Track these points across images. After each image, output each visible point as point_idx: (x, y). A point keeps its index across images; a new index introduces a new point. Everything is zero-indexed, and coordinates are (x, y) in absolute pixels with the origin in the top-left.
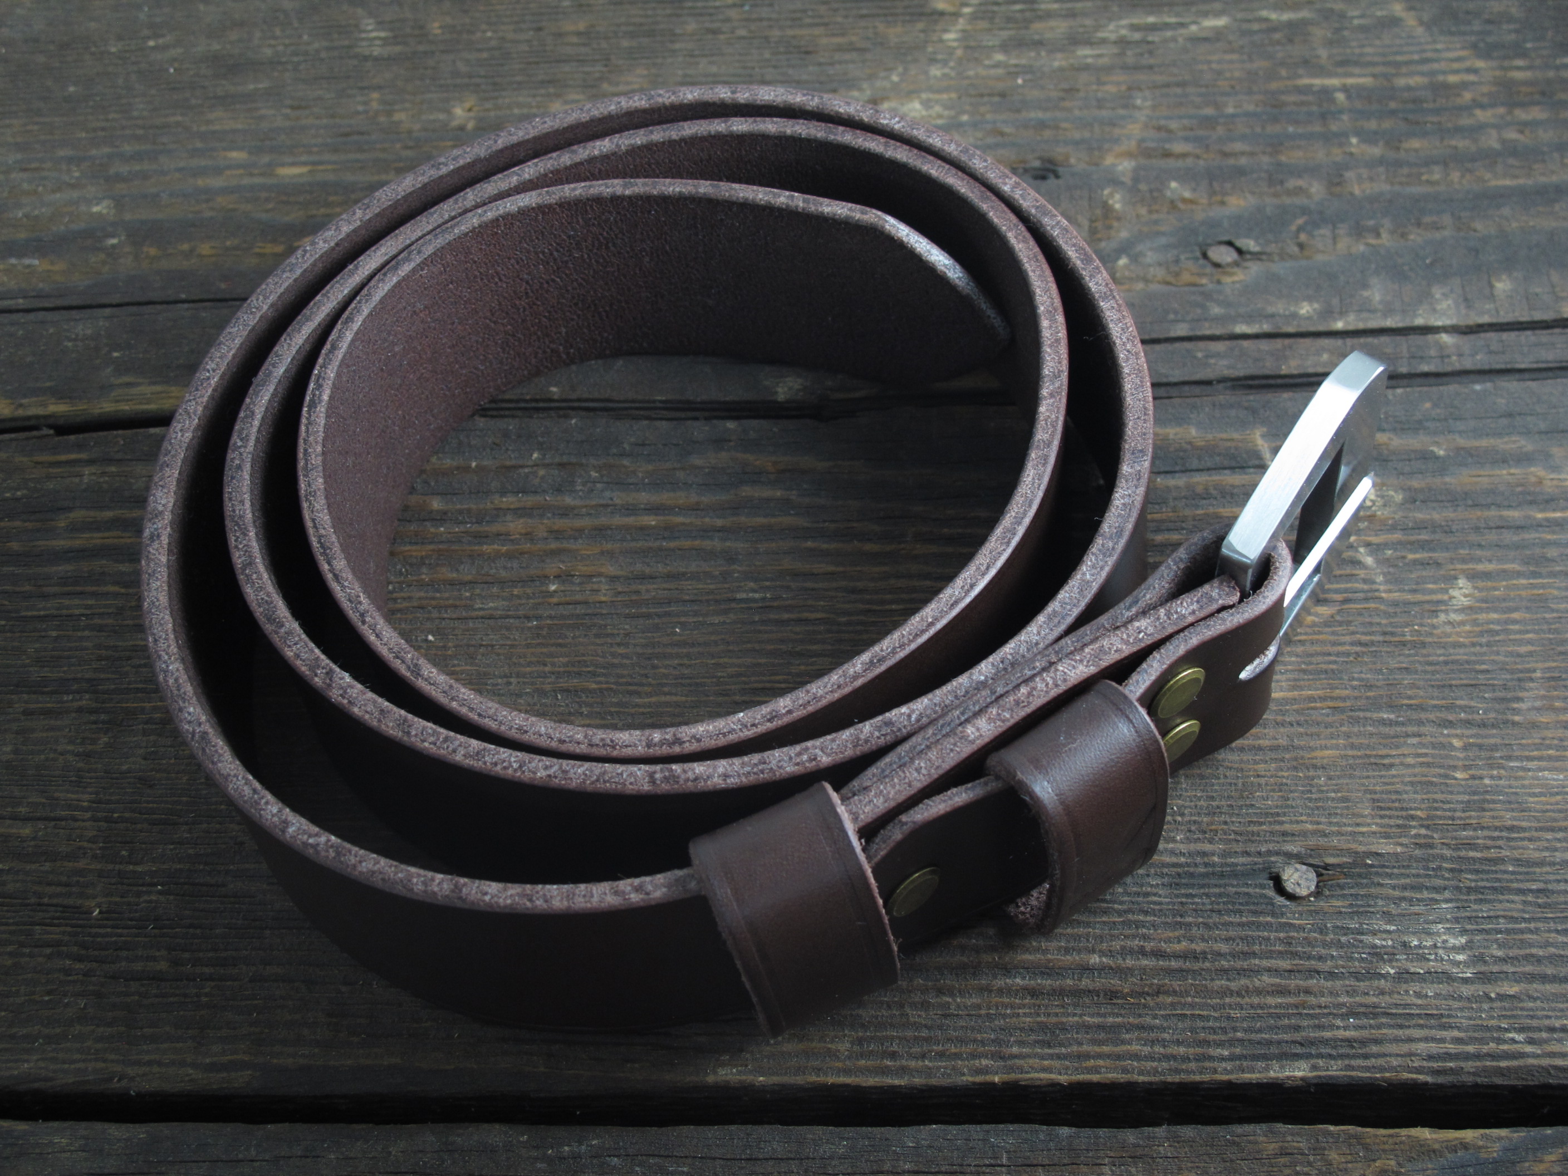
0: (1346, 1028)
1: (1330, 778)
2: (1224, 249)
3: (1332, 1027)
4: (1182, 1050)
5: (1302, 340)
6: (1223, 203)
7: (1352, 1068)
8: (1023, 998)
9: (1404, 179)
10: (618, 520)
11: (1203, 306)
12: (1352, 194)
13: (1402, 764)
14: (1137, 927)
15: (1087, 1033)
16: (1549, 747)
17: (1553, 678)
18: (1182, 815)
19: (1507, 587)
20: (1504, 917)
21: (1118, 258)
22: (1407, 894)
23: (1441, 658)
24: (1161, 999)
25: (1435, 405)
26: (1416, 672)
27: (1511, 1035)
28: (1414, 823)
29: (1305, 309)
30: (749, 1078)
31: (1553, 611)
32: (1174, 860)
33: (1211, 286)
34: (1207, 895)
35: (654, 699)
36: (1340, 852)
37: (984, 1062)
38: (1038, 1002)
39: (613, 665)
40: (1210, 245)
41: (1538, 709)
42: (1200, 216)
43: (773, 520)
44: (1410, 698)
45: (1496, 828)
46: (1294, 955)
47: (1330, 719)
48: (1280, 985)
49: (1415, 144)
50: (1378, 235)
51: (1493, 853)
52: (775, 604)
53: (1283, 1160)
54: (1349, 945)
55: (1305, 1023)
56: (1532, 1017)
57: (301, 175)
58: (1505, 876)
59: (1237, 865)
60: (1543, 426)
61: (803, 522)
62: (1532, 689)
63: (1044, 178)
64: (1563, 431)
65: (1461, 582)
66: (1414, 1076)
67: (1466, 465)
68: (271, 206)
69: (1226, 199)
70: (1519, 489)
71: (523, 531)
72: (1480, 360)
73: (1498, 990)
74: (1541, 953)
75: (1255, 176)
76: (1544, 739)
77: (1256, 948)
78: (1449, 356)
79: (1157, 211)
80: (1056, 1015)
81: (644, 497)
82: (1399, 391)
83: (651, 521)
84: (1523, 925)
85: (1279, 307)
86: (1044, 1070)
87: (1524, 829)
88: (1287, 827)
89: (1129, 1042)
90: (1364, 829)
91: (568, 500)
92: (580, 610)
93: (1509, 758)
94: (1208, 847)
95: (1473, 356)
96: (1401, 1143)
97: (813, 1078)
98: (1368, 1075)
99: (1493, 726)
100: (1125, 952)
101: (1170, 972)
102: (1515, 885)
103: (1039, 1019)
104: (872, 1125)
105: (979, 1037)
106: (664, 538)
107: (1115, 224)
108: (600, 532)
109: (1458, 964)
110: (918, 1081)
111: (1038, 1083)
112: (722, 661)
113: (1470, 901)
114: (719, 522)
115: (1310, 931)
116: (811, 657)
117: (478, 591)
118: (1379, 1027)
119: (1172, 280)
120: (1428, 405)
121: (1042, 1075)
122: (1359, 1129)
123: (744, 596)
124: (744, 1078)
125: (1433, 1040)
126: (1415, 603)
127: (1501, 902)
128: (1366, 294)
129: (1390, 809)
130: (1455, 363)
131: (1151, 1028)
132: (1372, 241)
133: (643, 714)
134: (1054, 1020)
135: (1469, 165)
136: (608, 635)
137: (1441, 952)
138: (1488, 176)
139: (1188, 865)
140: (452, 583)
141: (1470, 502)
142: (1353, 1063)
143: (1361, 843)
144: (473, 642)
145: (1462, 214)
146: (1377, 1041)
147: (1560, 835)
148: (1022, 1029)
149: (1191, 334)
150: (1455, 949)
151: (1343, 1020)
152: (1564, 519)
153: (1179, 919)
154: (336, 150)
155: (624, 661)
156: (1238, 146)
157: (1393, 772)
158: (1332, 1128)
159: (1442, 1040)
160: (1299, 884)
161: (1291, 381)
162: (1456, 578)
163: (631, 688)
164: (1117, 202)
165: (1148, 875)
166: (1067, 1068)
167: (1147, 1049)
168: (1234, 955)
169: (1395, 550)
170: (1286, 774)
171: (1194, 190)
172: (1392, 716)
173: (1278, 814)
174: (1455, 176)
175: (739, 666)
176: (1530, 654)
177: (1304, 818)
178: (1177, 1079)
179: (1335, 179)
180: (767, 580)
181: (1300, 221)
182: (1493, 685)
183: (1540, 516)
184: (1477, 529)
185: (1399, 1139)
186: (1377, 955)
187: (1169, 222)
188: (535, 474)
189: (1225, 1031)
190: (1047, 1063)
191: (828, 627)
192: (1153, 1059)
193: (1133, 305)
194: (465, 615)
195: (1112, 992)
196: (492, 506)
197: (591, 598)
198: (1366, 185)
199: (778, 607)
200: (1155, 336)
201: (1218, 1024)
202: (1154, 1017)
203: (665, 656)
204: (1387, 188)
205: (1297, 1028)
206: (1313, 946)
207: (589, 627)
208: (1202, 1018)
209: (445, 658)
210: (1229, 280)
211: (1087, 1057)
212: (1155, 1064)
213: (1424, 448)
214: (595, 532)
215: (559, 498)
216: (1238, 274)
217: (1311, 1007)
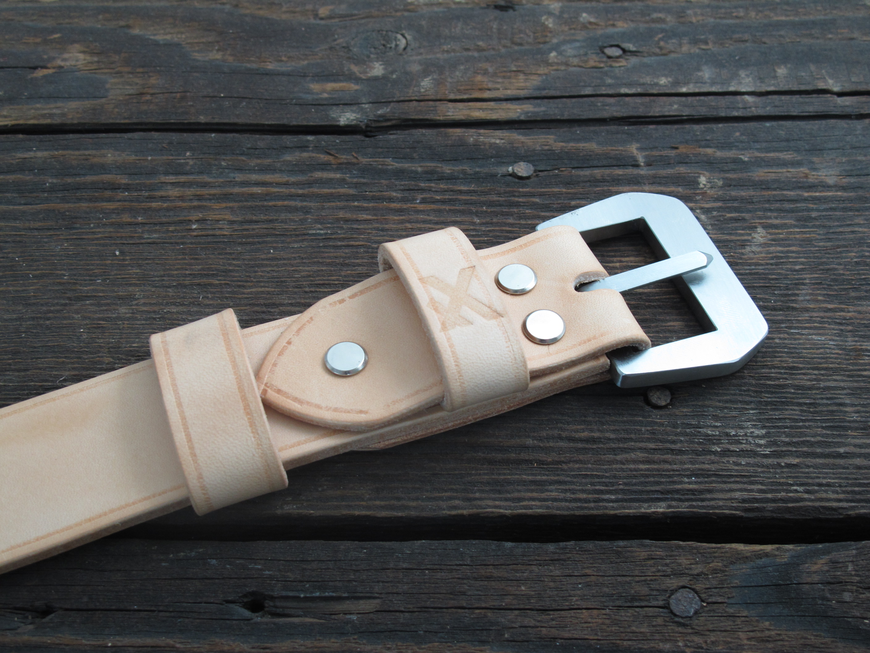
0: (689, 483)
2: (614, 49)
3: (681, 483)
4: (584, 496)
5: (661, 98)
6: (613, 25)
7: (694, 507)
8: (483, 464)
9: (722, 16)
10: (237, 190)
11: (601, 79)
12: (691, 22)
14: (557, 423)
15: (524, 485)
16: (815, 322)
17: (817, 284)
19: (787, 233)
20: (789, 419)
21: (551, 52)
22: (727, 405)
23: (747, 271)
24: (571, 465)
25: (742, 134)
27: (795, 488)
29: (663, 81)
30: (305, 512)
31: (816, 246)
33: (606, 69)
35: (253, 290)
37: (457, 502)
38: (493, 467)
39: (230, 271)
40: (605, 47)
41: (808, 301)
42: (600, 32)
43: (334, 191)
45: (784, 368)
46: (657, 440)
47: (679, 305)
48: (648, 458)
50: (707, 43)
51: (782, 382)
52: (333, 237)
53: (651, 562)
54: (691, 434)
55: (664, 480)
56: (807, 477)
58: (789, 395)
60: (807, 147)
61: (352, 192)
62: (804, 289)
63: (506, 11)
64: (819, 150)
65: (760, 230)
66: (734, 512)
67: (761, 167)
68: (35, 18)
69: (616, 23)
70: (794, 180)
71: (178, 195)
72: (769, 110)
73: (786, 461)
74: (812, 439)
75: (633, 11)
76: (811, 317)
77: (633, 436)
78: (750, 108)
79: (574, 29)
80: (505, 474)
81: (254, 177)
82: (720, 125)
83: (257, 190)
84: (801, 424)
85: (648, 80)
86: (496, 507)
87: (801, 369)
89: (551, 491)
91: (206, 178)
92: (210, 239)
93: (790, 328)
95: (764, 108)
96: (726, 552)
97: (345, 512)
98: (704, 511)
99: (780, 310)
100: (548, 438)
101: (578, 450)
102: (796, 401)
103: (493, 477)
104: (383, 541)
105: (454, 487)
106: (265, 200)
107: (549, 35)
108: (226, 197)
109: (760, 446)
110: (413, 513)
111: (491, 515)
112: (298, 268)
113: (768, 409)
114: (300, 192)
115: (667, 426)
116: (354, 266)
117: (147, 228)
118: (711, 483)
119: (583, 65)
120: (738, 134)
121: (494, 510)
122: (699, 544)
123: (314, 232)
124: (300, 511)
125: (746, 490)
126: (731, 241)
127: (787, 410)
128: (700, 74)
130: (755, 111)
131: (565, 483)
132: (704, 47)
133: (247, 298)
134: (502, 477)
135: (761, 9)
136: (226, 253)
137: (750, 439)
138: (772, 15)
140: (130, 224)
141: (764, 187)
142: (695, 504)
144: (142, 257)
145: (757, 34)
146: (710, 491)
147: (822, 372)
148: (481, 483)
149: (594, 93)
150: (758, 437)
151: (688, 478)
152: (822, 196)
153: (583, 419)
155: (237, 268)
158: (681, 543)
159: (751, 491)
160: (660, 399)
161: (655, 119)
162: (756, 227)
163: (239, 283)
164: (550, 23)
167: (562, 496)
168: (619, 440)
169: (719, 212)
171: (597, 18)
174: (753, 14)
175: (309, 271)
176: (802, 270)
179: (681, 14)
180: (329, 223)
181: (660, 36)
182: (780, 287)
183: (806, 194)
184: (768, 201)
185: (723, 550)
186: (709, 440)
187: (581, 35)
188: (187, 164)
189: (612, 484)
190: (497, 503)
191: (366, 250)
192: (566, 501)
193: (559, 78)
194: (138, 241)
195: (540, 461)
196: (159, 181)
197: (218, 232)
198: (700, 18)
199: (335, 239)
200: (572, 94)
201: (608, 480)
202: (568, 476)
203: (263, 266)
204: (712, 20)
205: (658, 483)
206: (669, 435)
207: (215, 249)
208: (598, 477)
209: (123, 266)
210: (617, 65)
211: (523, 499)
212: (567, 504)
213: (735, 156)
214: (222, 196)
215: (201, 177)
216: (623, 63)
217: (668, 470)
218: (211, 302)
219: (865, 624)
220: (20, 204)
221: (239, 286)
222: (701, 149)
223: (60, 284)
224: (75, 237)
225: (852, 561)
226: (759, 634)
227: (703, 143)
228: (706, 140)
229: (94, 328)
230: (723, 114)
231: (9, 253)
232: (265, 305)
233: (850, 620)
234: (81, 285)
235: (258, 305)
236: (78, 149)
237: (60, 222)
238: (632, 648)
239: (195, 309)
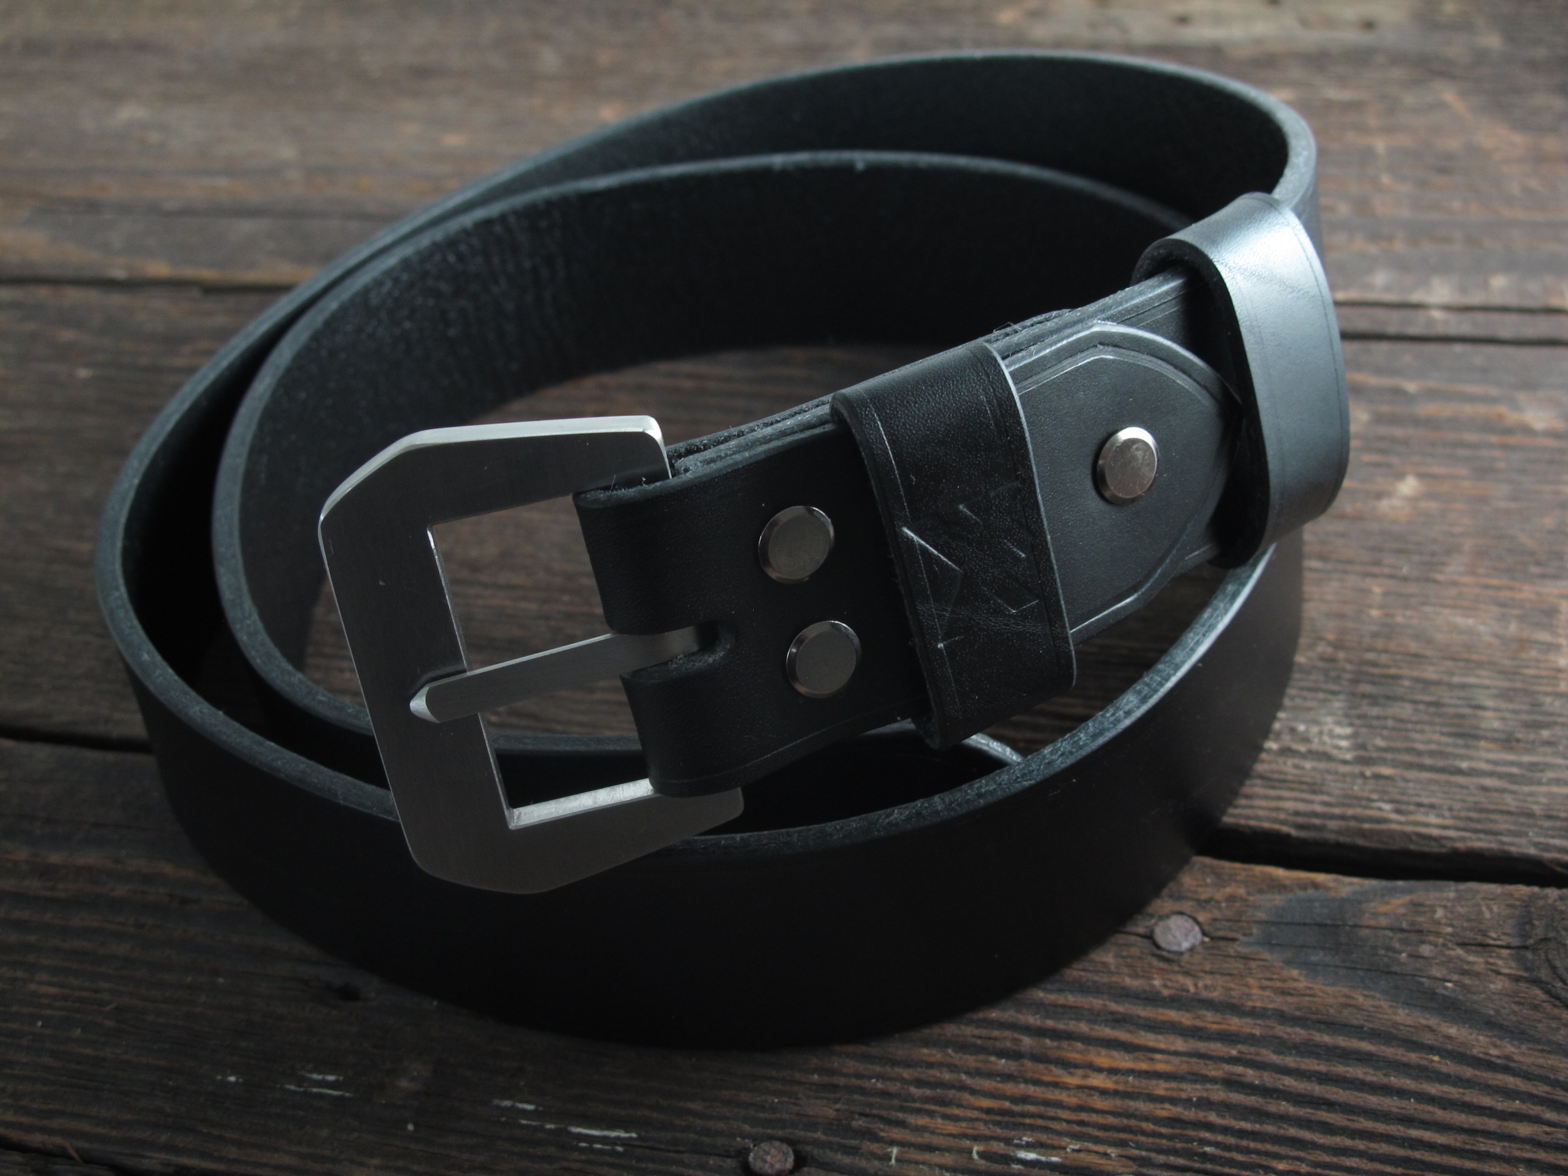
219: (1446, 988)
225: (1445, 907)
226: (1278, 984)
233: (1424, 980)
238: (1084, 979)
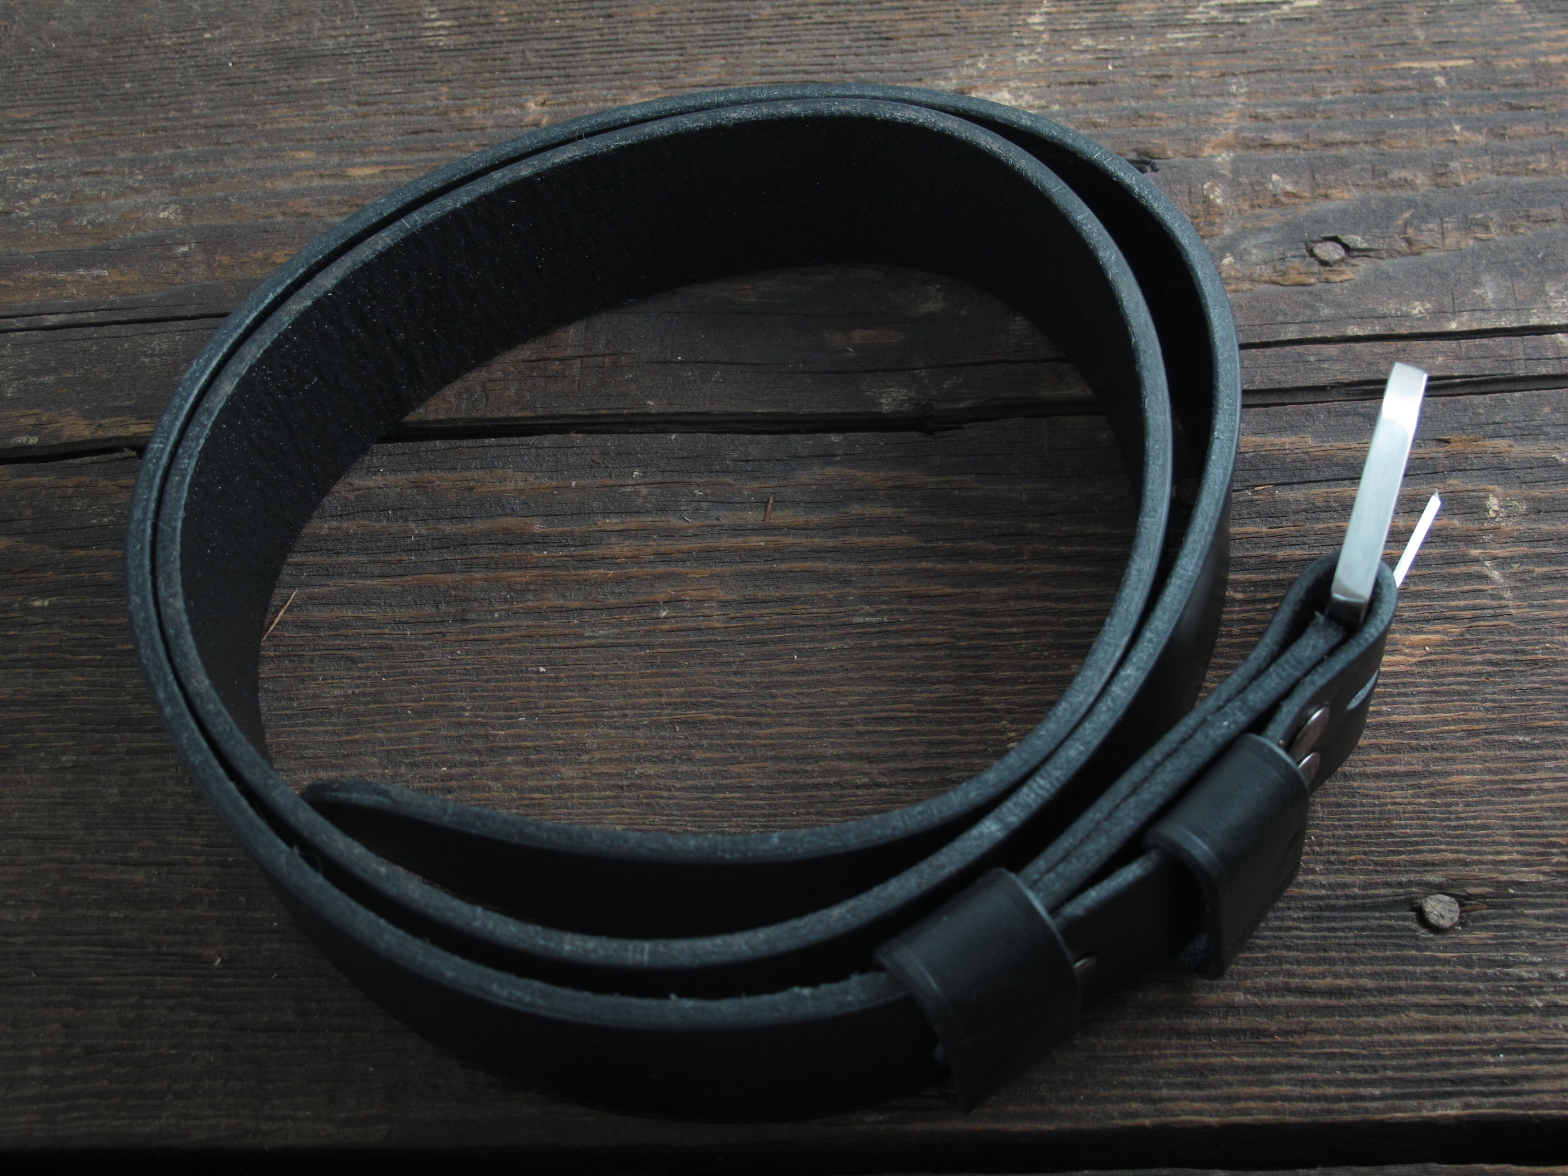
0: (1496, 1064)
1: (1468, 805)
2: (1330, 246)
3: (1483, 1064)
4: (1332, 1091)
5: (1415, 343)
6: (1326, 197)
7: (1505, 1106)
8: (1169, 1038)
9: (1510, 169)
10: (725, 542)
11: (1312, 307)
12: (1457, 185)
13: (1540, 789)
14: (1281, 963)
15: (1237, 1074)
18: (1321, 845)
21: (1223, 257)
22: (1551, 924)
24: (1308, 1038)
25: (1555, 410)
26: (1550, 692)
28: (1555, 850)
29: (1417, 308)
32: (1314, 892)
33: (1319, 286)
34: (1351, 929)
35: (775, 730)
36: (1480, 882)
38: (1184, 1042)
39: (731, 695)
40: (1316, 242)
42: (1304, 210)
43: (885, 540)
44: (1544, 719)
46: (1442, 990)
47: (1465, 743)
48: (1428, 1021)
49: (1519, 129)
50: (1487, 228)
52: (893, 628)
54: (1496, 978)
55: (1455, 1059)
57: (373, 176)
59: (1378, 896)
61: (914, 541)
68: (345, 209)
69: (1329, 192)
71: (629, 554)
75: (1358, 167)
77: (1402, 983)
79: (1259, 206)
80: (1204, 1055)
81: (752, 517)
82: (1518, 394)
83: (759, 541)
85: (1390, 307)
86: (1195, 1112)
88: (1428, 857)
89: (1279, 1083)
90: (1505, 857)
94: (1348, 879)
98: (1521, 1112)
100: (1270, 990)
101: (1316, 1010)
103: (1187, 1060)
105: (1127, 1079)
106: (774, 560)
107: (1218, 220)
108: (707, 556)
110: (1066, 1125)
111: (1189, 1127)
112: (842, 689)
114: (830, 543)
115: (1456, 964)
116: (934, 684)
117: (587, 618)
118: (1529, 1063)
119: (1280, 279)
120: (1547, 410)
121: (1193, 1118)
122: (1514, 1167)
123: (861, 620)
126: (1544, 620)
128: (1478, 292)
129: (1529, 836)
131: (1300, 1068)
132: (1482, 235)
133: (765, 745)
134: (1201, 1061)
136: (723, 663)
139: (1329, 897)
140: (559, 610)
142: (1505, 1099)
143: (1503, 872)
144: (586, 673)
146: (1529, 1078)
148: (1170, 1071)
149: (1301, 336)
151: (1493, 1055)
153: (1322, 954)
154: (407, 150)
155: (742, 691)
156: (1340, 135)
157: (1532, 797)
158: (1486, 1167)
160: (1442, 916)
163: (750, 719)
164: (1218, 197)
165: (1289, 909)
166: (1218, 1111)
167: (1297, 1090)
168: (1381, 991)
169: (1522, 564)
170: (1423, 801)
171: (1296, 183)
172: (1527, 739)
173: (1417, 843)
175: (859, 694)
177: (1443, 847)
178: (1328, 1119)
179: (1440, 172)
180: (883, 602)
181: (1406, 215)
186: (1524, 988)
187: (1272, 217)
188: (637, 493)
189: (1374, 1069)
190: (1197, 1105)
191: (948, 652)
192: (1304, 1099)
193: (1241, 307)
194: (575, 643)
195: (1259, 1030)
196: (595, 528)
197: (704, 624)
198: (1472, 176)
199: (896, 632)
200: (1264, 339)
201: (1367, 1062)
202: (1303, 1056)
203: (784, 685)
204: (1495, 177)
205: (1448, 1066)
206: (1460, 980)
207: (704, 655)
208: (1351, 1056)
209: (558, 689)
210: (1338, 278)
211: (1238, 1098)
212: (1306, 1105)
213: (1546, 455)
214: (704, 555)
215: (663, 519)
216: (1348, 274)
217: (1461, 1043)
218: (709, 755)
220: (373, 576)
221: (750, 724)
222: (1487, 443)
223: (459, 725)
224: (471, 637)
227: (1490, 429)
228: (1494, 423)
229: (527, 805)
230: (1521, 373)
231: (368, 669)
232: (797, 759)
234: (493, 727)
235: (784, 759)
236: (454, 469)
237: (443, 607)
239: (684, 768)
